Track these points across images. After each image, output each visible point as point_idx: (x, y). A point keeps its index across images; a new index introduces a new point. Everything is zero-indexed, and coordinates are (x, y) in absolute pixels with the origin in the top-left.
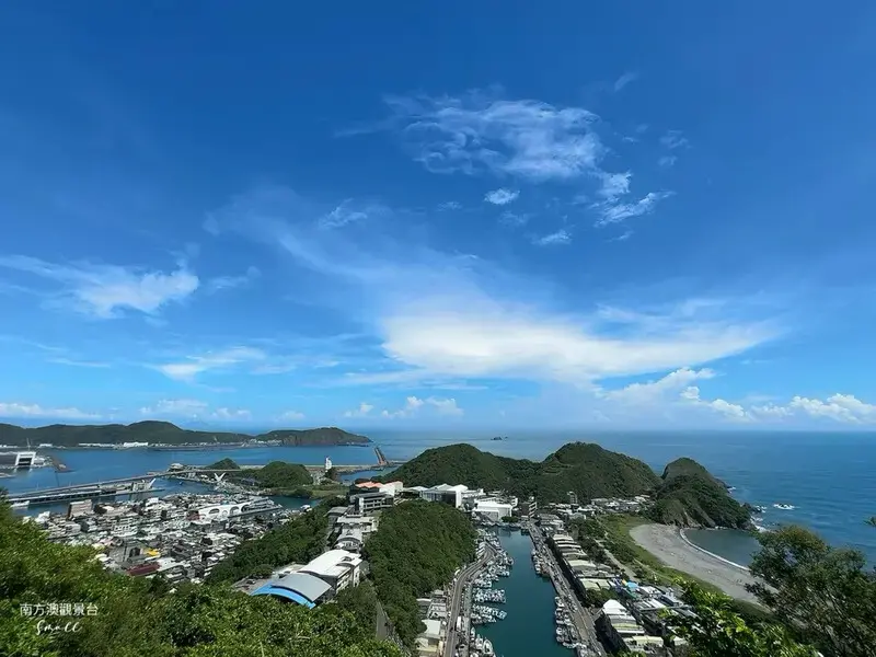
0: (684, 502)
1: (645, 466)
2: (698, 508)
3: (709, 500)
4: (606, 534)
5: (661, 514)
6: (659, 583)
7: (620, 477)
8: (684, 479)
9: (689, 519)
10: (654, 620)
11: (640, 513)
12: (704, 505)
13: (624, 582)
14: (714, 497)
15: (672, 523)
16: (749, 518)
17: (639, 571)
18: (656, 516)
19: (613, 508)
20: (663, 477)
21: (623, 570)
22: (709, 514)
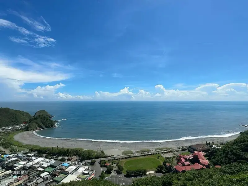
0: (37, 123)
1: (27, 114)
2: (41, 124)
3: (45, 121)
4: (3, 140)
5: (28, 128)
6: (18, 151)
7: (16, 118)
8: (39, 116)
9: (38, 127)
10: (10, 165)
11: (20, 129)
12: (43, 123)
13: (3, 156)
14: (47, 120)
15: (32, 130)
16: (54, 124)
17: (11, 150)
18: (27, 129)
19: (10, 129)
20: (34, 116)
21: (5, 151)
22: (44, 125)
